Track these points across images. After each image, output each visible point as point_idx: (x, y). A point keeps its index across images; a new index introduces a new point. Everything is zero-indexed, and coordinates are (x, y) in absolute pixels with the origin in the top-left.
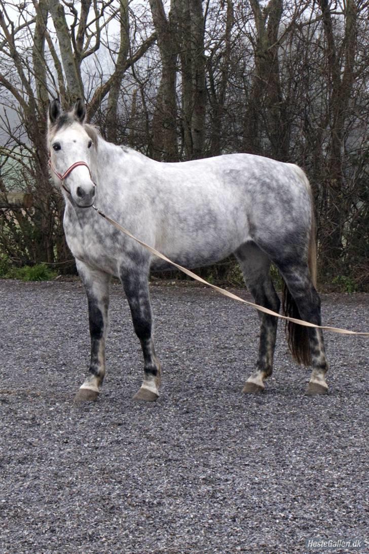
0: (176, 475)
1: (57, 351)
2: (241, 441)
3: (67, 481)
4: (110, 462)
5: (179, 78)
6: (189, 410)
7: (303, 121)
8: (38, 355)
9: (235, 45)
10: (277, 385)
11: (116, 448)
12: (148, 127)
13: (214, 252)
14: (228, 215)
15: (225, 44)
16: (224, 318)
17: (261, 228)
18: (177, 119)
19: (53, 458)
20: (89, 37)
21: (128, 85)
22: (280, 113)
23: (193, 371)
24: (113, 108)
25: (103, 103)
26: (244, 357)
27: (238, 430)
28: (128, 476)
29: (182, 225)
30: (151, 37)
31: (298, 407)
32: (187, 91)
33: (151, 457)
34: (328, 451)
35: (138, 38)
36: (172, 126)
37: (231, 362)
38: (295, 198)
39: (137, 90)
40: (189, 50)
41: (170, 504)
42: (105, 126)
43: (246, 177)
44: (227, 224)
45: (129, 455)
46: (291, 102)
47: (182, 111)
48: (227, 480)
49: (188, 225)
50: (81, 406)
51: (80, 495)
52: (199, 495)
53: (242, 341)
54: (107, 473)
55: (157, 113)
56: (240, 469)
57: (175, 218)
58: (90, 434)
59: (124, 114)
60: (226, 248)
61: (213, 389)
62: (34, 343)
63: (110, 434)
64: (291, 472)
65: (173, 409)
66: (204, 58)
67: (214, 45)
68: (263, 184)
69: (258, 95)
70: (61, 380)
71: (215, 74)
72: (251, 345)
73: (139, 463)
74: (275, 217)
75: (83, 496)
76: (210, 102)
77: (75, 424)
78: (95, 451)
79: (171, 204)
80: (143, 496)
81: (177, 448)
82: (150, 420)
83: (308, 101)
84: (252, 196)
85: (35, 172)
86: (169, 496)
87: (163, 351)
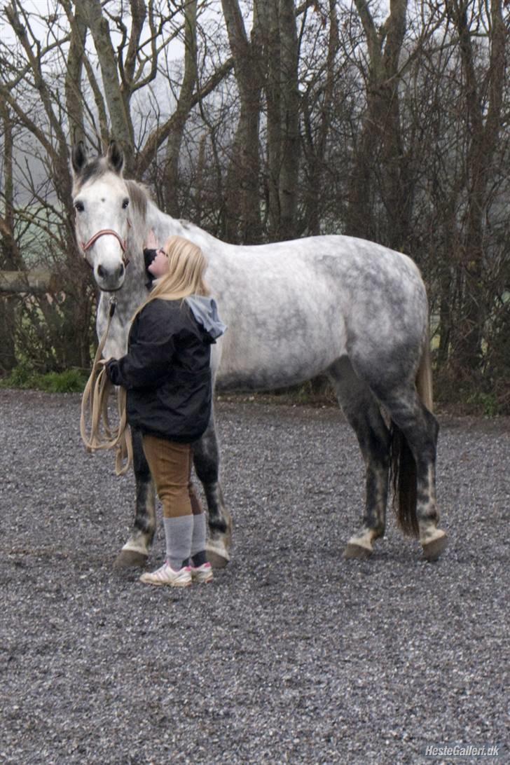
0: (251, 674)
1: (91, 494)
2: (340, 627)
3: (102, 681)
4: (161, 653)
5: (264, 120)
6: (270, 582)
7: (431, 183)
8: (65, 499)
9: (340, 77)
10: (390, 546)
11: (169, 635)
12: (220, 187)
13: (301, 368)
14: (322, 316)
15: (326, 76)
16: (320, 450)
17: (362, 339)
18: (260, 176)
19: (84, 647)
20: (142, 63)
21: (194, 129)
22: (399, 170)
23: (276, 525)
24: (173, 160)
25: (160, 153)
26: (346, 507)
27: (336, 611)
28: (185, 674)
29: (259, 331)
30: (226, 64)
31: (417, 579)
32: (274, 138)
33: (217, 648)
34: (457, 642)
35: (208, 66)
36: (254, 185)
37: (327, 513)
38: (408, 298)
39: (206, 136)
40: (278, 83)
41: (242, 716)
42: (161, 184)
43: (344, 266)
44: (320, 328)
45: (187, 645)
46: (414, 155)
47: (267, 166)
48: (319, 682)
49: (268, 330)
50: (124, 572)
51: (120, 700)
52: (281, 703)
53: (343, 483)
54: (157, 670)
55: (233, 167)
56: (338, 666)
57: (251, 322)
58: (135, 614)
59: (188, 167)
60: (317, 363)
61: (303, 552)
62: (61, 482)
63: (161, 614)
64: (407, 672)
65: (248, 579)
66: (297, 93)
67: (311, 76)
68: (368, 276)
69: (370, 145)
70: (96, 536)
71: (312, 115)
72: (356, 488)
73: (201, 656)
74: (381, 323)
75: (123, 703)
76: (305, 153)
77: (115, 599)
78: (140, 638)
79: (245, 301)
80: (205, 703)
81: (252, 636)
82: (217, 595)
83: (439, 155)
84: (351, 292)
85: (66, 244)
86: (240, 704)
87: (235, 496)
